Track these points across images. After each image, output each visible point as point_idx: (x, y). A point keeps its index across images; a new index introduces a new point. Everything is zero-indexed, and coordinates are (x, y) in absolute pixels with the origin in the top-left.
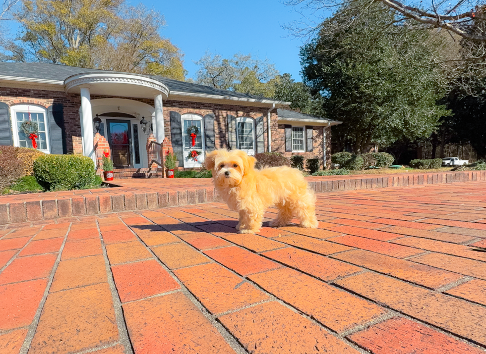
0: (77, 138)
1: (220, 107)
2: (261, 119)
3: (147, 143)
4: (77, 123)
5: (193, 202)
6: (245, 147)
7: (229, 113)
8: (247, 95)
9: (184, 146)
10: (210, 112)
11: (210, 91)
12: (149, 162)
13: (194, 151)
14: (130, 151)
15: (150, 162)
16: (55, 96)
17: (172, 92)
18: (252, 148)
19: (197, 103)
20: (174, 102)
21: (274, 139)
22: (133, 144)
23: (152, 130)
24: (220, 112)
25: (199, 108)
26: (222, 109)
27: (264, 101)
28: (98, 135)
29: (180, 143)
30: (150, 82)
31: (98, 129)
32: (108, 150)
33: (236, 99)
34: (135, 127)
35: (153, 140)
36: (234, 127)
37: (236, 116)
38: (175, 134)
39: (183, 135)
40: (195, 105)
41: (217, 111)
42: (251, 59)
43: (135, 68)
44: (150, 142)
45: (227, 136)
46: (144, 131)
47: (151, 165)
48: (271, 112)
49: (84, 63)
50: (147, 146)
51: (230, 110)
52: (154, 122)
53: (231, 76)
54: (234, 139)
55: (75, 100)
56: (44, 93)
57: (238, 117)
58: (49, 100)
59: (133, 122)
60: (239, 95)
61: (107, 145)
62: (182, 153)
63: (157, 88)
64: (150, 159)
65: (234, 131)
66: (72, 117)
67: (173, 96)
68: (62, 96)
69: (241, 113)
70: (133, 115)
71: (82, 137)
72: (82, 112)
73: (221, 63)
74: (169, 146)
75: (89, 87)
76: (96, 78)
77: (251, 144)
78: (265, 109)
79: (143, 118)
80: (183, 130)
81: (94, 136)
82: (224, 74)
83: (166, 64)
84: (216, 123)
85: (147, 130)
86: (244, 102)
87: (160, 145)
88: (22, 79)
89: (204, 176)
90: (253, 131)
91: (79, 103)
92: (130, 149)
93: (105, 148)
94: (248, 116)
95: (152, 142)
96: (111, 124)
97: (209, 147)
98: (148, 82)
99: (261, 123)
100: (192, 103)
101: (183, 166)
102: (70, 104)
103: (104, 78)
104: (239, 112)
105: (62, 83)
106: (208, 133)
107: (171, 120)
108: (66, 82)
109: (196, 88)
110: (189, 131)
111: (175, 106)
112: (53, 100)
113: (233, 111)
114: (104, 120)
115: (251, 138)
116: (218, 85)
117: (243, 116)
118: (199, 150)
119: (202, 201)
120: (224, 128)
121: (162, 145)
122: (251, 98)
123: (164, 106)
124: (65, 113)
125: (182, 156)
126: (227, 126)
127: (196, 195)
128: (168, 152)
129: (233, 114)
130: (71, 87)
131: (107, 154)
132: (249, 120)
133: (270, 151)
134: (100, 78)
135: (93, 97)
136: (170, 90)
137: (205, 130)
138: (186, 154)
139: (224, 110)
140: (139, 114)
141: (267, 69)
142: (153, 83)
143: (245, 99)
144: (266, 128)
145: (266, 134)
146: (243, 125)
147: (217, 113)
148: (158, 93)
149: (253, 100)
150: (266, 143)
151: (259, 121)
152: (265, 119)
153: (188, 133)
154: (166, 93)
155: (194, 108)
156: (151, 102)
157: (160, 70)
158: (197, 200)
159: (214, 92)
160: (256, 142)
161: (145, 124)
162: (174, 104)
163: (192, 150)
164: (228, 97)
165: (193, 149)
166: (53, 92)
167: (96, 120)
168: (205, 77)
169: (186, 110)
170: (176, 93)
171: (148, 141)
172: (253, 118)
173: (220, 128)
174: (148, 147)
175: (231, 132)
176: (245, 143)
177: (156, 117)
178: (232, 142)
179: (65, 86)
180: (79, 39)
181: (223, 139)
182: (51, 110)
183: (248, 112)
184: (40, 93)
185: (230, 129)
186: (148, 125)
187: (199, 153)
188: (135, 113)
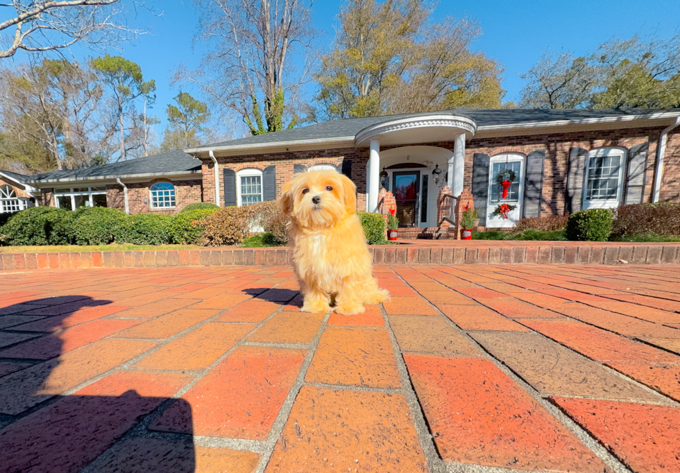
0: (362, 195)
1: (558, 138)
2: (644, 147)
3: (439, 197)
4: (363, 179)
5: (508, 261)
6: (599, 196)
7: (576, 145)
8: (618, 110)
9: (489, 198)
10: (541, 147)
11: (545, 115)
12: (438, 221)
13: (503, 206)
14: (416, 207)
15: (440, 220)
16: (345, 153)
17: (480, 128)
18: (615, 197)
19: (517, 138)
20: (482, 140)
21: (668, 179)
22: (420, 199)
23: (447, 181)
24: (558, 145)
25: (520, 144)
26: (561, 141)
27: (655, 116)
28: (384, 190)
29: (484, 194)
30: (452, 120)
31: (384, 184)
32: (394, 207)
33: (593, 120)
34: (426, 177)
35: (446, 193)
36: (582, 165)
37: (587, 148)
38: (478, 183)
39: (491, 183)
40: (514, 141)
41: (553, 144)
42: (638, 43)
43: (431, 104)
44: (442, 195)
45: (565, 181)
46: (436, 183)
47: (441, 223)
48: (670, 133)
49: (371, 111)
50: (438, 200)
51: (578, 140)
52: (450, 169)
53: (586, 83)
54: (579, 185)
55: (364, 154)
56: (336, 151)
57: (592, 148)
58: (340, 157)
59: (423, 172)
60: (601, 112)
61: (393, 201)
62: (485, 208)
63: (461, 126)
64: (440, 217)
65: (581, 171)
66: (359, 173)
67: (482, 131)
68: (351, 152)
69: (599, 142)
70: (425, 164)
71: (367, 194)
72: (369, 167)
73: (570, 65)
74: (469, 199)
75: (379, 138)
76: (388, 126)
77: (614, 191)
78: (656, 128)
79: (437, 166)
80: (491, 177)
81: (379, 192)
82: (573, 83)
83: (475, 89)
84: (548, 162)
85: (441, 181)
86: (610, 123)
87: (456, 198)
88: (320, 140)
89: (518, 237)
90: (621, 171)
91: (368, 157)
92: (416, 205)
93: (392, 205)
94: (615, 145)
95: (445, 196)
96: (398, 177)
97: (530, 198)
98: (448, 120)
99: (644, 153)
100: (509, 138)
101: (484, 225)
102: (359, 160)
103: (396, 125)
104: (595, 141)
105: (352, 138)
106: (531, 177)
107: (474, 165)
108: (357, 137)
109: (518, 116)
110: (499, 178)
111: (482, 146)
112: (343, 157)
113: (586, 140)
114: (390, 173)
115: (616, 181)
116: (558, 102)
117: (604, 146)
118: (512, 204)
119: (520, 261)
120: (562, 169)
121: (458, 199)
122: (627, 114)
123: (466, 147)
124: (353, 169)
125: (486, 212)
126: (568, 164)
127: (513, 254)
128: (467, 208)
129: (583, 145)
130: (361, 143)
131: (392, 212)
132: (614, 152)
133: (656, 200)
134: (392, 126)
135: (382, 148)
136: (478, 125)
137: (527, 174)
138: (491, 209)
139: (566, 141)
140: (432, 163)
141: (675, 53)
142: (455, 121)
143: (614, 119)
144: (652, 162)
145: (650, 173)
146: (601, 161)
147: (552, 148)
148: (461, 131)
149: (630, 118)
150: (648, 187)
151: (639, 151)
152: (653, 146)
153: (498, 181)
154: (472, 130)
155: (512, 144)
156: (450, 145)
157: (464, 100)
158: (512, 260)
159: (550, 116)
160: (626, 187)
161: (438, 173)
162: (481, 143)
163: (500, 204)
164: (577, 121)
165: (503, 202)
166: (344, 149)
167: (383, 174)
168: (536, 95)
169: (499, 149)
170: (487, 127)
171: (440, 194)
172: (624, 148)
173: (555, 169)
174: (439, 202)
175: (576, 174)
176: (599, 189)
177: (454, 163)
178: (575, 188)
179: (355, 141)
180: (369, 84)
181: (557, 186)
182: (341, 168)
183: (617, 138)
184: (333, 153)
185: (574, 169)
186: (443, 174)
187: (511, 208)
188: (427, 161)
